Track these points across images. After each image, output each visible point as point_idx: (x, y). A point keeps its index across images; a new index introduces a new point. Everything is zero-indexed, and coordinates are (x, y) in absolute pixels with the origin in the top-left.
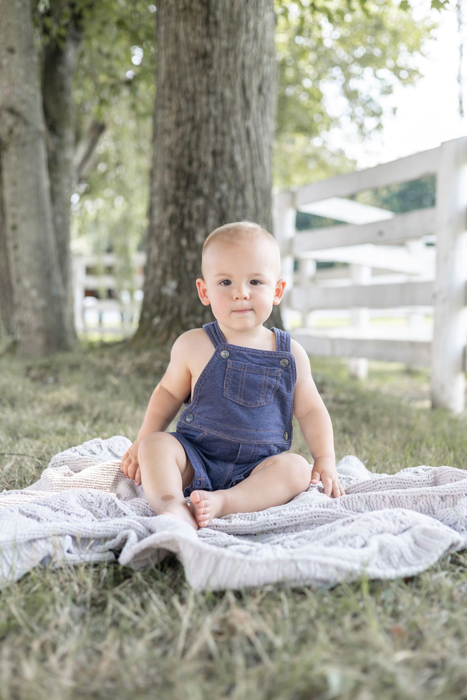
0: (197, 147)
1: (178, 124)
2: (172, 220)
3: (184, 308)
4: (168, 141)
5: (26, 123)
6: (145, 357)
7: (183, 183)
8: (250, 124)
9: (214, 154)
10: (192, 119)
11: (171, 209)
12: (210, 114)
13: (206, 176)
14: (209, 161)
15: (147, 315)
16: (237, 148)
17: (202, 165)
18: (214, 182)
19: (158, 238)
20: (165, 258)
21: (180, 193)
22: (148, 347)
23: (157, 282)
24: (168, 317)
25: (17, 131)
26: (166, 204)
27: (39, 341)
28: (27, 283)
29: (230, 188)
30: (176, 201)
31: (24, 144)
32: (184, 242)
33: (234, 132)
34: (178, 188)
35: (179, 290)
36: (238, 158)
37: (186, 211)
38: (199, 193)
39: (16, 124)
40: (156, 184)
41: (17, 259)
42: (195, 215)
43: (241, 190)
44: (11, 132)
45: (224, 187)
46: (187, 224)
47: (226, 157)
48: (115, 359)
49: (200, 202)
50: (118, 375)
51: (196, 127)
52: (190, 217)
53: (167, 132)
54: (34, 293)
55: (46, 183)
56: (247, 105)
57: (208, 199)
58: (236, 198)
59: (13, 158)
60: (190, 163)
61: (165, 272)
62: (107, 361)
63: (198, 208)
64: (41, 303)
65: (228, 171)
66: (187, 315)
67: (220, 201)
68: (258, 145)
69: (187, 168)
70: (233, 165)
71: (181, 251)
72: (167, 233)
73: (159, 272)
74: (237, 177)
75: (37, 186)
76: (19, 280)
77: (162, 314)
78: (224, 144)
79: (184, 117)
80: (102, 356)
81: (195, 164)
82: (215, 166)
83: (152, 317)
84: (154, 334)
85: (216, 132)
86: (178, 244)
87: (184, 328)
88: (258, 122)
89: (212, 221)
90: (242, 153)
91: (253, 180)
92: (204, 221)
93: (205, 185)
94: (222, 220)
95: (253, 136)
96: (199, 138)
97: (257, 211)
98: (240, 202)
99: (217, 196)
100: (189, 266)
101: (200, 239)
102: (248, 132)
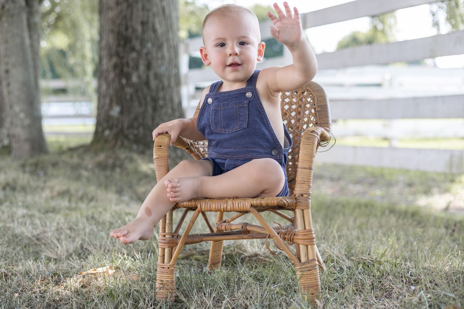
0: (131, 19)
1: (117, 4)
2: (115, 67)
3: (126, 125)
4: (111, 14)
5: (14, 2)
6: (101, 157)
7: (122, 43)
8: (165, 3)
9: (143, 23)
11: (114, 60)
13: (137, 38)
14: (139, 28)
15: (100, 129)
16: (157, 20)
17: (134, 31)
18: (143, 42)
19: (106, 79)
20: (111, 91)
21: (121, 49)
22: (102, 150)
23: (107, 107)
24: (115, 131)
25: (7, 6)
26: (111, 56)
27: (26, 147)
28: (17, 108)
29: (153, 45)
30: (117, 54)
31: (13, 16)
32: (124, 81)
33: (155, 9)
34: (119, 45)
35: (121, 112)
36: (158, 26)
37: (125, 61)
38: (133, 49)
40: (104, 43)
41: (9, 93)
42: (131, 63)
43: (160, 47)
44: (3, 7)
45: (149, 45)
46: (126, 69)
47: (150, 25)
48: (81, 157)
49: (134, 55)
50: (86, 169)
51: (130, 6)
52: (128, 65)
53: (110, 8)
54: (22, 115)
55: (27, 42)
57: (139, 53)
58: (157, 53)
59: (6, 25)
60: (127, 29)
61: (111, 101)
62: (75, 160)
63: (133, 59)
64: (27, 122)
65: (151, 34)
66: (128, 128)
67: (147, 54)
68: (170, 17)
69: (124, 33)
70: (155, 31)
71: (122, 87)
72: (112, 75)
73: (107, 101)
74: (157, 38)
75: (22, 43)
76: (11, 107)
77: (111, 128)
78: (148, 17)
80: (72, 157)
81: (130, 31)
82: (143, 32)
83: (103, 131)
84: (106, 141)
85: (143, 9)
86: (120, 82)
87: (126, 137)
88: (169, 3)
89: (142, 68)
90: (160, 23)
91: (168, 40)
92: (137, 67)
93: (137, 44)
94: (149, 66)
95: (167, 11)
96: (132, 13)
97: (171, 60)
98: (160, 55)
99: (145, 51)
100: (128, 97)
101: (134, 79)
102: (163, 9)
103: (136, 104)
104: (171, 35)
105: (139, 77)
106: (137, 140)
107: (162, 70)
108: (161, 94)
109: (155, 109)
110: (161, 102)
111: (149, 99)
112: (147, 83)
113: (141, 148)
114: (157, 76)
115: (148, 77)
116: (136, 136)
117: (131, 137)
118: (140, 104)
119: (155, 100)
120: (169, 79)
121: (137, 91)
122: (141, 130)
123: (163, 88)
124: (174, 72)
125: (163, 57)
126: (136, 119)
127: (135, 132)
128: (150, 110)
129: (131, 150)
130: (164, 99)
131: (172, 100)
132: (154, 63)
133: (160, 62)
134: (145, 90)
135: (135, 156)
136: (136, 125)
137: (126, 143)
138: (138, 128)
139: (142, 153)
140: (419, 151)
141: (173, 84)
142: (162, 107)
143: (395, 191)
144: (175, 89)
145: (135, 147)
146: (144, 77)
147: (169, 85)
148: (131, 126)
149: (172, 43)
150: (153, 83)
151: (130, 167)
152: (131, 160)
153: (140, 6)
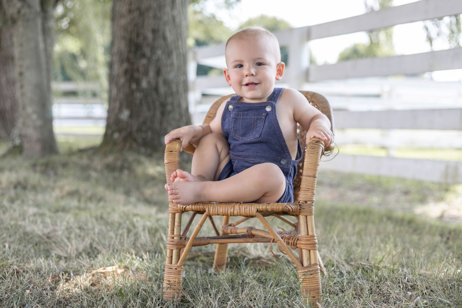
0: (143, 27)
1: (130, 11)
2: (126, 72)
3: (135, 128)
4: (123, 22)
5: (29, 6)
6: (110, 159)
7: (133, 49)
8: (175, 13)
9: (154, 31)
10: (138, 9)
11: (125, 65)
12: (150, 6)
13: (148, 45)
14: (150, 35)
15: (110, 132)
16: (167, 29)
17: (145, 38)
18: (153, 49)
19: (117, 83)
20: (121, 96)
21: (132, 56)
22: (111, 152)
23: (116, 111)
24: (124, 134)
25: (23, 11)
26: (122, 62)
27: (37, 147)
28: (30, 110)
29: (163, 52)
30: (128, 60)
31: (28, 20)
32: (134, 86)
33: (165, 18)
34: (130, 51)
35: (131, 116)
36: (168, 34)
37: (135, 67)
38: (143, 56)
39: (23, 7)
40: (115, 49)
41: (23, 95)
42: (141, 69)
43: (169, 54)
44: (19, 12)
45: (159, 52)
46: (136, 75)
47: (161, 33)
48: (90, 158)
49: (144, 61)
50: (95, 170)
51: (142, 14)
52: (138, 70)
53: (122, 16)
54: (34, 117)
55: (41, 46)
57: (149, 59)
58: (166, 60)
59: (21, 29)
60: (138, 35)
61: (121, 105)
62: (85, 161)
63: (143, 65)
64: (39, 123)
65: (162, 42)
66: (137, 131)
67: (157, 61)
68: (180, 26)
69: (135, 40)
70: (165, 38)
71: (132, 92)
72: (122, 80)
73: (117, 104)
74: (167, 45)
75: (37, 47)
76: (24, 108)
77: (120, 131)
78: (159, 25)
79: (133, 7)
80: (81, 158)
81: (141, 38)
82: (154, 39)
83: (113, 133)
84: (115, 144)
85: (154, 17)
86: (130, 87)
87: (135, 140)
88: (180, 13)
89: (152, 74)
90: (170, 31)
91: (177, 48)
92: (146, 73)
93: (147, 51)
94: (158, 72)
95: (177, 20)
96: (143, 21)
97: (179, 68)
98: (169, 62)
99: (154, 58)
100: (138, 102)
101: (144, 84)
102: (174, 18)
103: (145, 108)
104: (180, 43)
105: (149, 83)
106: (145, 144)
107: (171, 76)
108: (169, 100)
109: (163, 114)
110: (169, 108)
111: (157, 104)
112: (156, 89)
113: (149, 151)
114: (166, 83)
115: (157, 83)
116: (144, 139)
117: (140, 140)
118: (149, 109)
119: (163, 105)
120: (177, 85)
121: (146, 96)
122: (150, 134)
123: (172, 94)
124: (182, 80)
125: (172, 65)
126: (144, 123)
127: (144, 135)
128: (158, 114)
129: (139, 153)
130: (172, 104)
131: (179, 105)
132: (164, 70)
133: (169, 68)
134: (154, 95)
135: (143, 159)
136: (144, 128)
137: (135, 146)
138: (146, 132)
139: (149, 156)
140: (416, 161)
141: (181, 89)
142: (169, 112)
143: (392, 198)
144: (183, 95)
145: (143, 150)
146: (153, 83)
147: (178, 92)
148: (139, 130)
149: (181, 51)
150: (162, 89)
151: (138, 169)
152: (139, 162)
153: (151, 14)
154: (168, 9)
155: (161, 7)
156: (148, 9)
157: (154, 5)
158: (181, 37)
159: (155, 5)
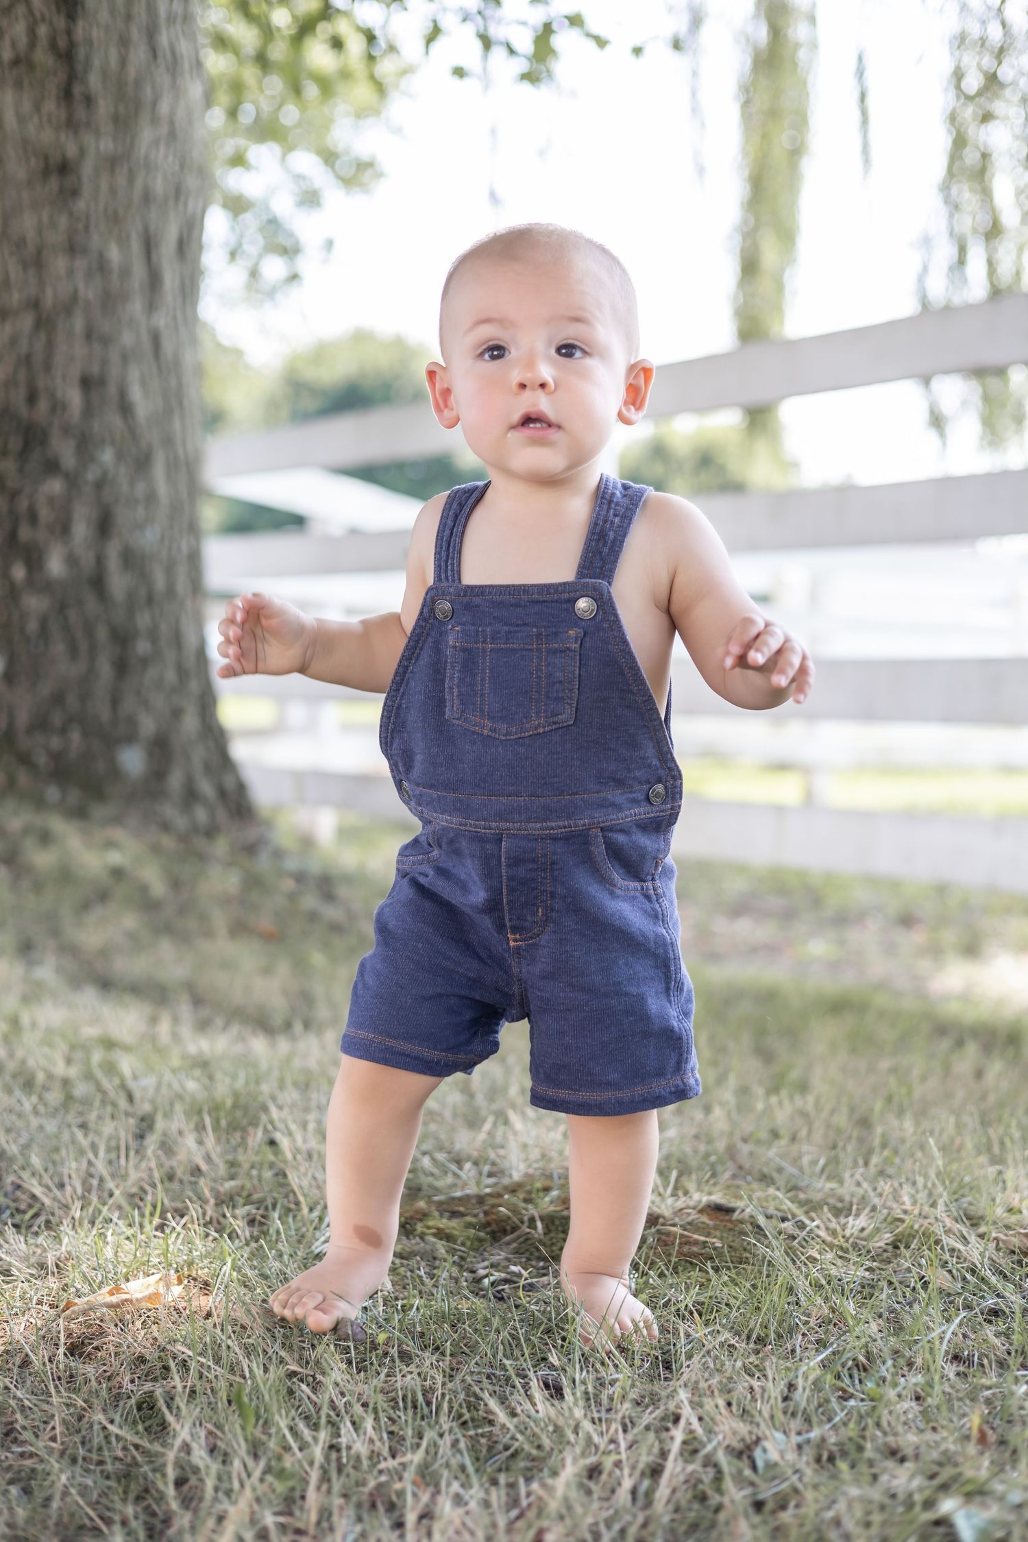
0: (48, 367)
3: (23, 718)
7: (14, 444)
8: (161, 320)
9: (87, 383)
10: (35, 304)
12: (74, 297)
13: (66, 430)
14: (74, 398)
16: (134, 374)
17: (58, 406)
18: (85, 445)
29: (120, 456)
32: (19, 572)
33: (127, 339)
35: (9, 676)
36: (136, 394)
37: (23, 504)
38: (52, 467)
42: (44, 513)
43: (142, 463)
45: (107, 456)
46: (25, 533)
47: (112, 390)
49: (55, 486)
51: (44, 323)
52: (33, 518)
56: (154, 280)
57: (73, 481)
58: (132, 483)
60: (32, 398)
63: (51, 500)
65: (115, 421)
66: (31, 730)
67: (99, 485)
68: (177, 364)
69: (24, 411)
70: (126, 409)
71: (13, 593)
74: (132, 431)
78: (104, 362)
81: (43, 405)
82: (89, 411)
85: (89, 335)
86: (5, 575)
87: (25, 759)
88: (175, 318)
89: (81, 530)
90: (143, 383)
91: (168, 441)
92: (63, 528)
93: (66, 453)
94: (104, 526)
95: (168, 347)
96: (50, 345)
97: (176, 508)
98: (140, 489)
99: (91, 475)
100: (33, 626)
101: (55, 565)
102: (156, 339)
103: (59, 648)
104: (177, 425)
105: (72, 560)
106: (61, 772)
107: (149, 538)
108: (143, 620)
109: (122, 667)
110: (142, 647)
111: (102, 633)
112: (98, 582)
113: (74, 796)
114: (130, 559)
115: (100, 560)
116: (57, 757)
117: (42, 759)
118: (73, 651)
119: (122, 638)
120: (170, 570)
121: (62, 607)
122: (76, 736)
123: (150, 600)
124: (184, 547)
125: (151, 498)
126: (58, 699)
127: (55, 742)
128: (105, 669)
129: (40, 803)
130: (153, 635)
131: (177, 640)
132: (123, 517)
133: (141, 512)
134: (91, 604)
135: (57, 824)
136: (57, 719)
137: (23, 778)
138: (63, 731)
139: (79, 813)
141: (182, 585)
142: (145, 662)
144: (189, 603)
145: (53, 793)
146: (87, 560)
147: (171, 591)
148: (40, 724)
149: (181, 451)
150: (119, 583)
151: (42, 859)
152: (45, 838)
153: (79, 324)
154: (136, 306)
155: (111, 301)
156: (69, 306)
157: (89, 292)
158: (181, 404)
159: (91, 295)
